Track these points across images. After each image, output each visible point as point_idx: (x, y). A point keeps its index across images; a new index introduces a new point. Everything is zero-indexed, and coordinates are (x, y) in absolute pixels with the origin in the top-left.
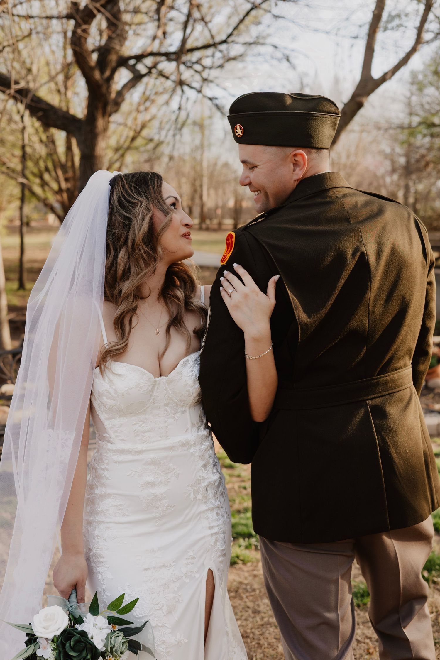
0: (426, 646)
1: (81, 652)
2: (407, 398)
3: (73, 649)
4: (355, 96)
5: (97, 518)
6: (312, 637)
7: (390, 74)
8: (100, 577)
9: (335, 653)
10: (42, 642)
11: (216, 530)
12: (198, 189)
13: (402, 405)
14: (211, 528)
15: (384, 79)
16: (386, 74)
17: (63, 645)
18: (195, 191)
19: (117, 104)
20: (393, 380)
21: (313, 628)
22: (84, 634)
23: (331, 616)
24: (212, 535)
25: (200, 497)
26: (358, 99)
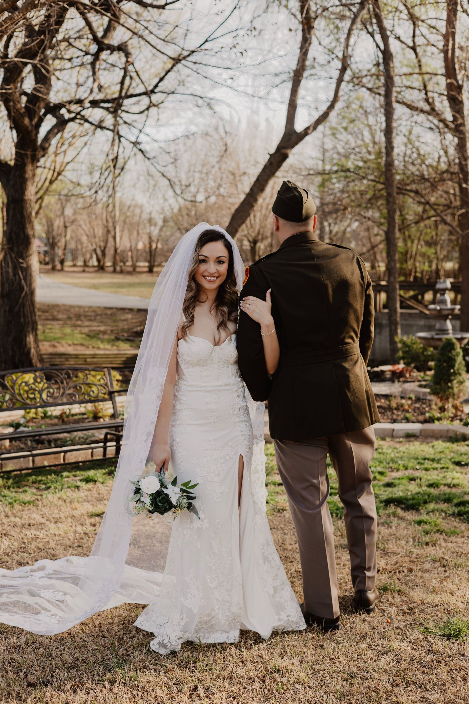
0: (371, 510)
1: (164, 504)
2: (355, 359)
3: (160, 502)
4: (279, 149)
5: (178, 422)
6: (305, 493)
7: (311, 128)
8: (179, 454)
9: (318, 502)
10: (145, 495)
11: (244, 433)
12: (111, 229)
13: (352, 363)
14: (242, 431)
15: (306, 133)
16: (308, 128)
17: (156, 499)
18: (108, 232)
19: (44, 149)
20: (346, 350)
21: (305, 489)
22: (167, 495)
23: (315, 481)
24: (242, 435)
25: (235, 413)
26: (283, 151)
